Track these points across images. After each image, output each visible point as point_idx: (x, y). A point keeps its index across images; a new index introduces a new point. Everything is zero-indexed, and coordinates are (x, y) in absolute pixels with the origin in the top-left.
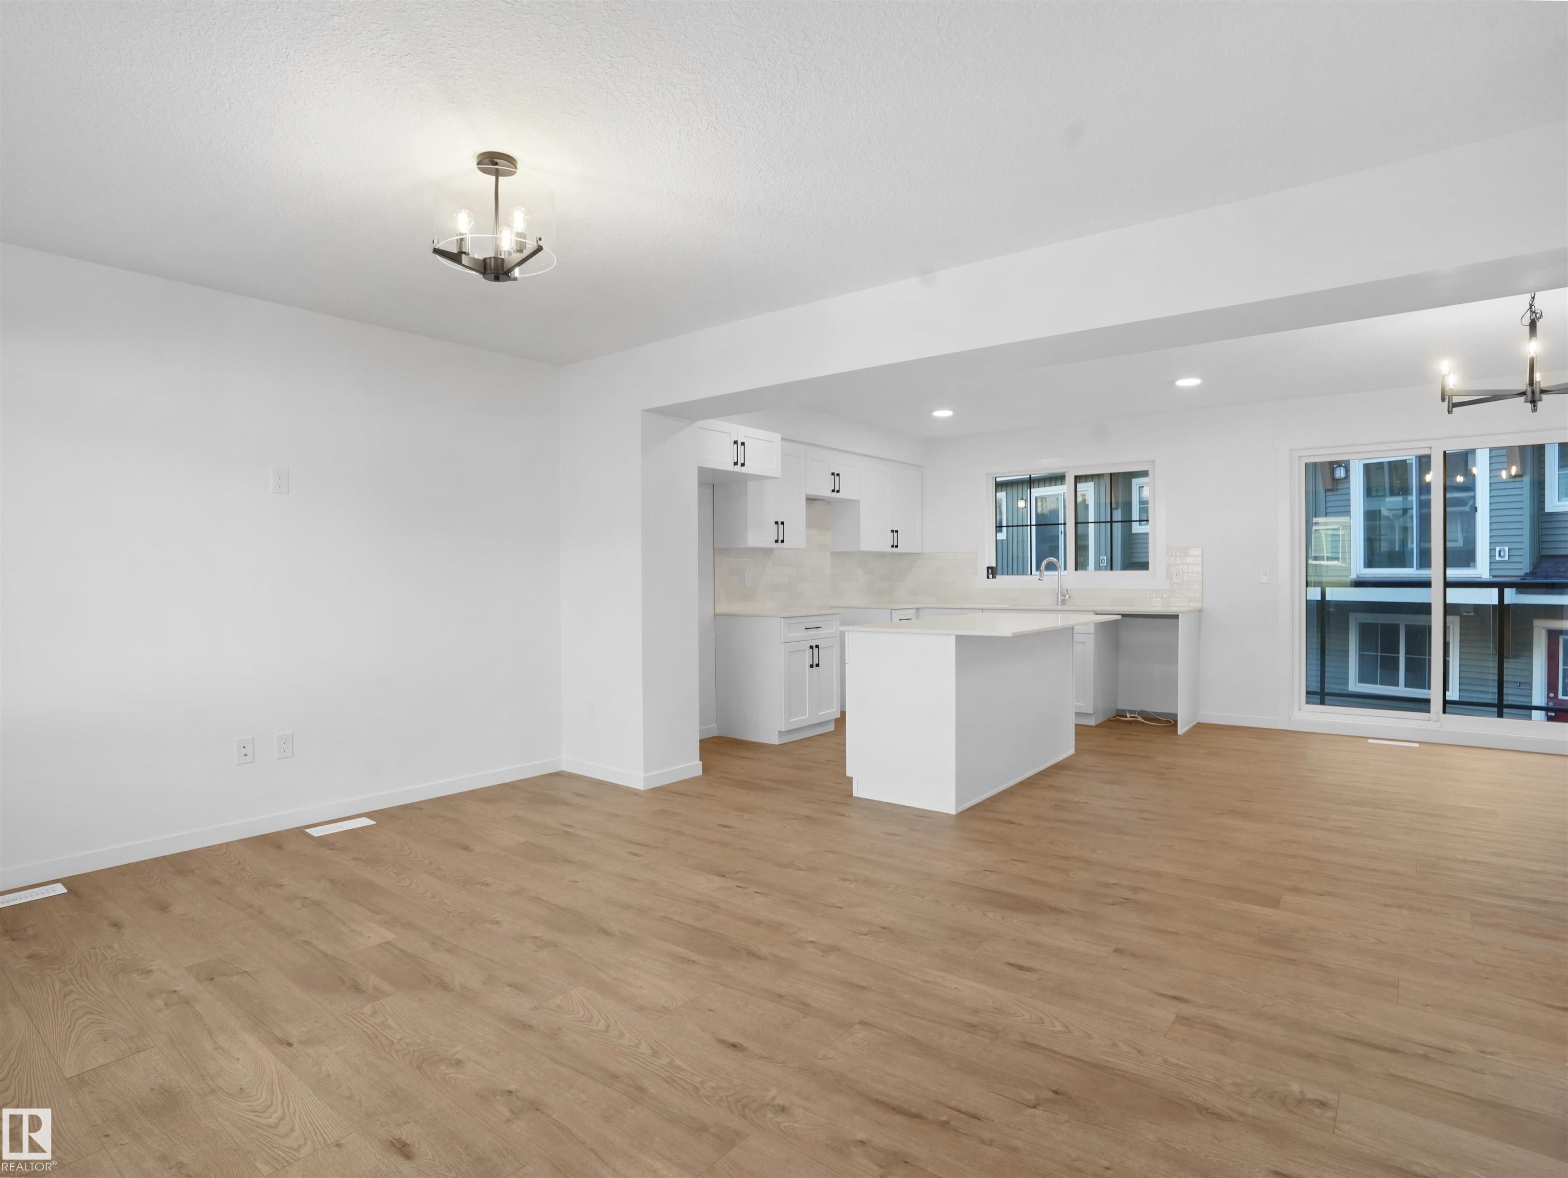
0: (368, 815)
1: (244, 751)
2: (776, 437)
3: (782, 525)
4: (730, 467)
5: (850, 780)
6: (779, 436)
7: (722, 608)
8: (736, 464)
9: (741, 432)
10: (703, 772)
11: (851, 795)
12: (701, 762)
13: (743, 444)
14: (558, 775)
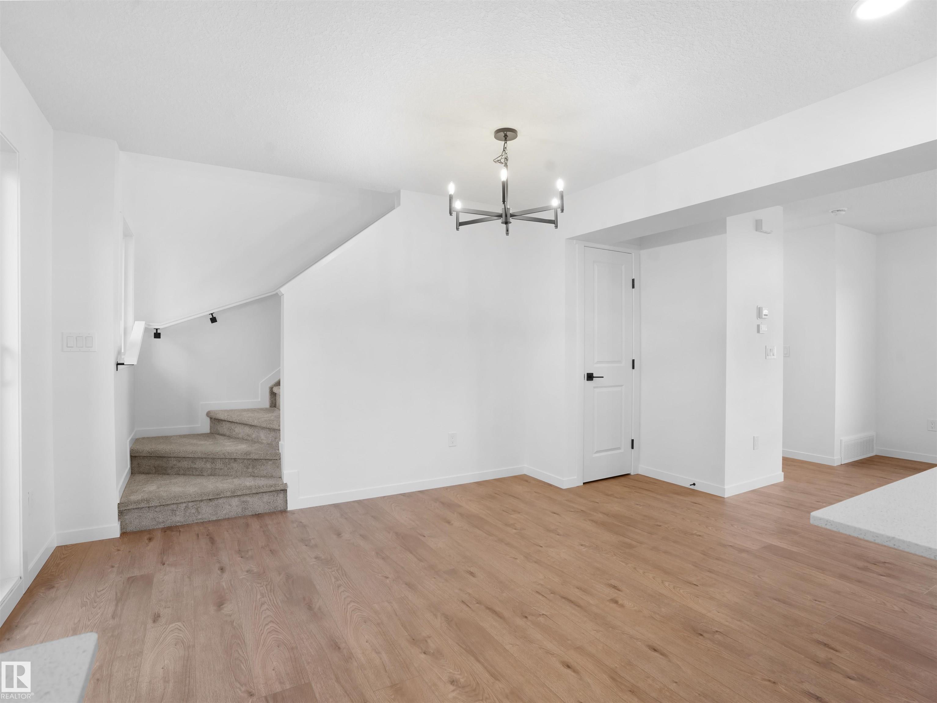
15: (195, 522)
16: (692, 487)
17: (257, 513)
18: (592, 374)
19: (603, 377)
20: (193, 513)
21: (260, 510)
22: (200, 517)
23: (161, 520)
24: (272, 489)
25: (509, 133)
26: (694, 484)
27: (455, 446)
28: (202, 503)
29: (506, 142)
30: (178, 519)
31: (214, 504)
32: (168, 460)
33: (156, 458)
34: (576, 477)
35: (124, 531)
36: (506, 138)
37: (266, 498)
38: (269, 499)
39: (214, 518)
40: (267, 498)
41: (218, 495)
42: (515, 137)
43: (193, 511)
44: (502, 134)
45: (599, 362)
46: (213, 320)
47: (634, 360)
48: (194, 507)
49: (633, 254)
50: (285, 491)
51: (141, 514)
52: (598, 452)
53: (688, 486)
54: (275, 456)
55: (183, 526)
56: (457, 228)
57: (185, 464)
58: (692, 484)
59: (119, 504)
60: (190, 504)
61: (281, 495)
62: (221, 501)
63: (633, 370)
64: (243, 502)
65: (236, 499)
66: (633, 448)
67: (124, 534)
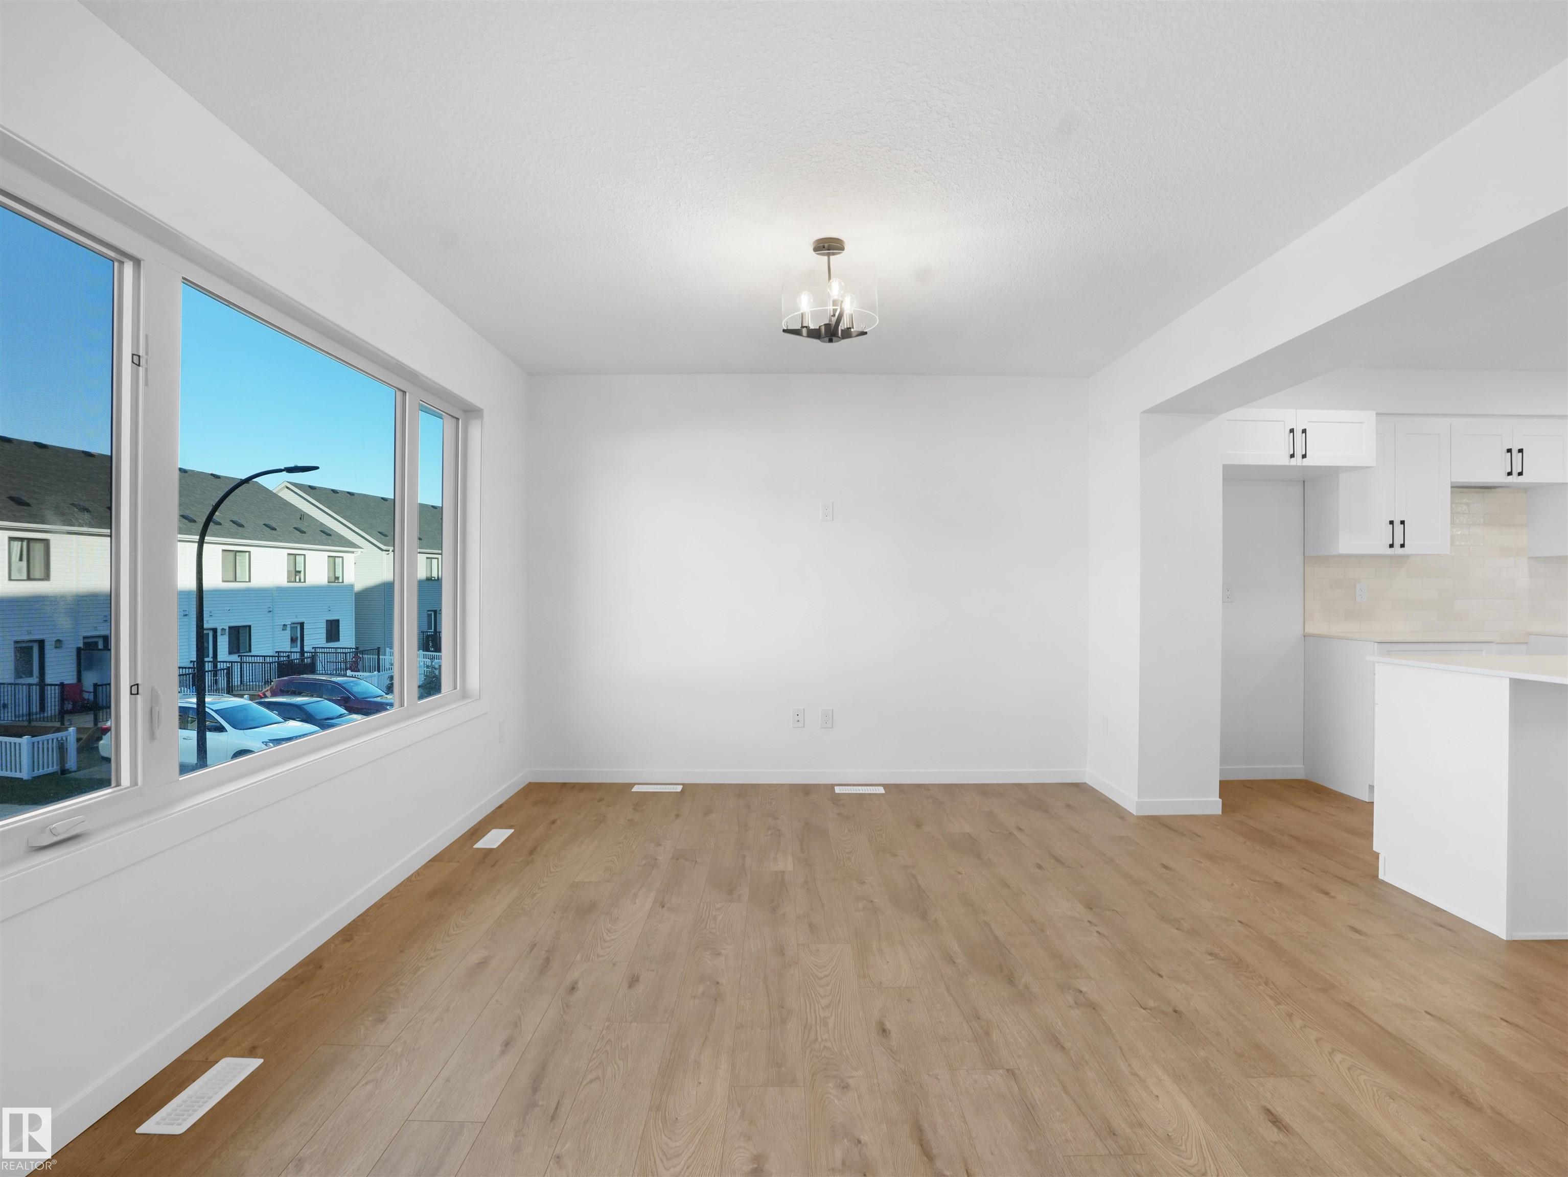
0: (885, 786)
1: (797, 718)
2: (1368, 417)
3: (1403, 525)
4: (1285, 461)
5: (1376, 856)
6: (1373, 414)
7: (1311, 629)
8: (1292, 456)
9: (1300, 418)
10: (1222, 813)
11: (1376, 876)
12: (1221, 800)
13: (1304, 431)
14: (1080, 788)
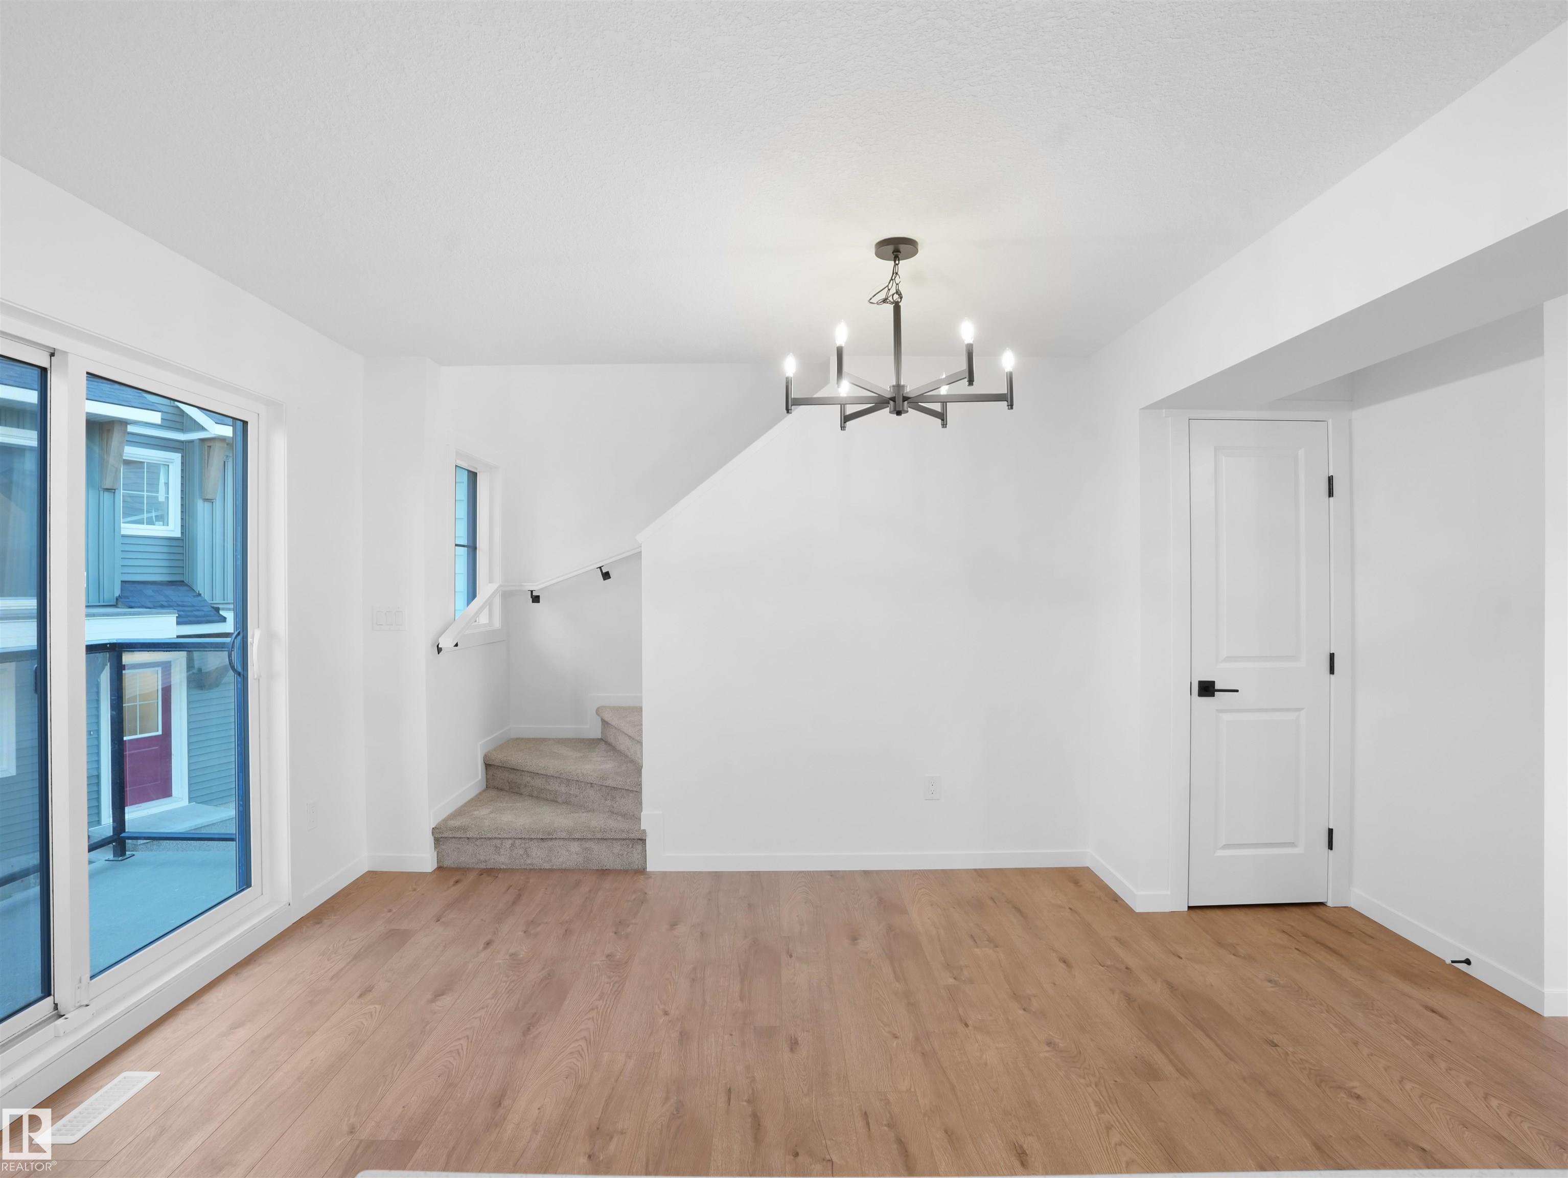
15: (523, 867)
16: (1462, 967)
17: (605, 868)
18: (1213, 683)
19: (1237, 691)
20: (521, 855)
21: (609, 865)
22: (529, 862)
23: (482, 858)
24: (624, 836)
25: (902, 247)
26: (1468, 962)
27: (938, 799)
28: (532, 842)
29: (897, 262)
30: (502, 859)
31: (546, 846)
32: (521, 775)
33: (510, 770)
34: (1169, 893)
35: (441, 864)
36: (896, 256)
37: (617, 848)
38: (621, 850)
39: (547, 866)
40: (619, 848)
41: (549, 834)
42: (914, 253)
43: (521, 852)
44: (891, 248)
45: (1229, 659)
46: (606, 576)
47: (1333, 654)
48: (522, 846)
49: (1330, 421)
50: (643, 841)
51: (459, 846)
52: (1227, 846)
53: (1448, 961)
54: (635, 786)
55: (505, 871)
56: (841, 427)
57: (538, 783)
58: (1463, 959)
59: (433, 828)
60: (518, 842)
61: (639, 847)
62: (556, 843)
63: (1331, 675)
64: (586, 849)
65: (576, 844)
66: (1330, 847)
67: (440, 868)
